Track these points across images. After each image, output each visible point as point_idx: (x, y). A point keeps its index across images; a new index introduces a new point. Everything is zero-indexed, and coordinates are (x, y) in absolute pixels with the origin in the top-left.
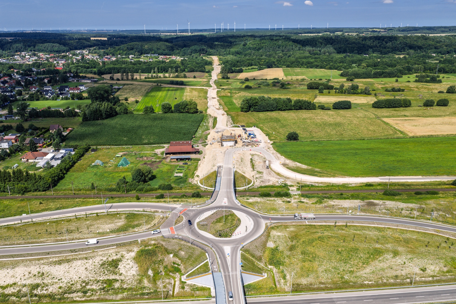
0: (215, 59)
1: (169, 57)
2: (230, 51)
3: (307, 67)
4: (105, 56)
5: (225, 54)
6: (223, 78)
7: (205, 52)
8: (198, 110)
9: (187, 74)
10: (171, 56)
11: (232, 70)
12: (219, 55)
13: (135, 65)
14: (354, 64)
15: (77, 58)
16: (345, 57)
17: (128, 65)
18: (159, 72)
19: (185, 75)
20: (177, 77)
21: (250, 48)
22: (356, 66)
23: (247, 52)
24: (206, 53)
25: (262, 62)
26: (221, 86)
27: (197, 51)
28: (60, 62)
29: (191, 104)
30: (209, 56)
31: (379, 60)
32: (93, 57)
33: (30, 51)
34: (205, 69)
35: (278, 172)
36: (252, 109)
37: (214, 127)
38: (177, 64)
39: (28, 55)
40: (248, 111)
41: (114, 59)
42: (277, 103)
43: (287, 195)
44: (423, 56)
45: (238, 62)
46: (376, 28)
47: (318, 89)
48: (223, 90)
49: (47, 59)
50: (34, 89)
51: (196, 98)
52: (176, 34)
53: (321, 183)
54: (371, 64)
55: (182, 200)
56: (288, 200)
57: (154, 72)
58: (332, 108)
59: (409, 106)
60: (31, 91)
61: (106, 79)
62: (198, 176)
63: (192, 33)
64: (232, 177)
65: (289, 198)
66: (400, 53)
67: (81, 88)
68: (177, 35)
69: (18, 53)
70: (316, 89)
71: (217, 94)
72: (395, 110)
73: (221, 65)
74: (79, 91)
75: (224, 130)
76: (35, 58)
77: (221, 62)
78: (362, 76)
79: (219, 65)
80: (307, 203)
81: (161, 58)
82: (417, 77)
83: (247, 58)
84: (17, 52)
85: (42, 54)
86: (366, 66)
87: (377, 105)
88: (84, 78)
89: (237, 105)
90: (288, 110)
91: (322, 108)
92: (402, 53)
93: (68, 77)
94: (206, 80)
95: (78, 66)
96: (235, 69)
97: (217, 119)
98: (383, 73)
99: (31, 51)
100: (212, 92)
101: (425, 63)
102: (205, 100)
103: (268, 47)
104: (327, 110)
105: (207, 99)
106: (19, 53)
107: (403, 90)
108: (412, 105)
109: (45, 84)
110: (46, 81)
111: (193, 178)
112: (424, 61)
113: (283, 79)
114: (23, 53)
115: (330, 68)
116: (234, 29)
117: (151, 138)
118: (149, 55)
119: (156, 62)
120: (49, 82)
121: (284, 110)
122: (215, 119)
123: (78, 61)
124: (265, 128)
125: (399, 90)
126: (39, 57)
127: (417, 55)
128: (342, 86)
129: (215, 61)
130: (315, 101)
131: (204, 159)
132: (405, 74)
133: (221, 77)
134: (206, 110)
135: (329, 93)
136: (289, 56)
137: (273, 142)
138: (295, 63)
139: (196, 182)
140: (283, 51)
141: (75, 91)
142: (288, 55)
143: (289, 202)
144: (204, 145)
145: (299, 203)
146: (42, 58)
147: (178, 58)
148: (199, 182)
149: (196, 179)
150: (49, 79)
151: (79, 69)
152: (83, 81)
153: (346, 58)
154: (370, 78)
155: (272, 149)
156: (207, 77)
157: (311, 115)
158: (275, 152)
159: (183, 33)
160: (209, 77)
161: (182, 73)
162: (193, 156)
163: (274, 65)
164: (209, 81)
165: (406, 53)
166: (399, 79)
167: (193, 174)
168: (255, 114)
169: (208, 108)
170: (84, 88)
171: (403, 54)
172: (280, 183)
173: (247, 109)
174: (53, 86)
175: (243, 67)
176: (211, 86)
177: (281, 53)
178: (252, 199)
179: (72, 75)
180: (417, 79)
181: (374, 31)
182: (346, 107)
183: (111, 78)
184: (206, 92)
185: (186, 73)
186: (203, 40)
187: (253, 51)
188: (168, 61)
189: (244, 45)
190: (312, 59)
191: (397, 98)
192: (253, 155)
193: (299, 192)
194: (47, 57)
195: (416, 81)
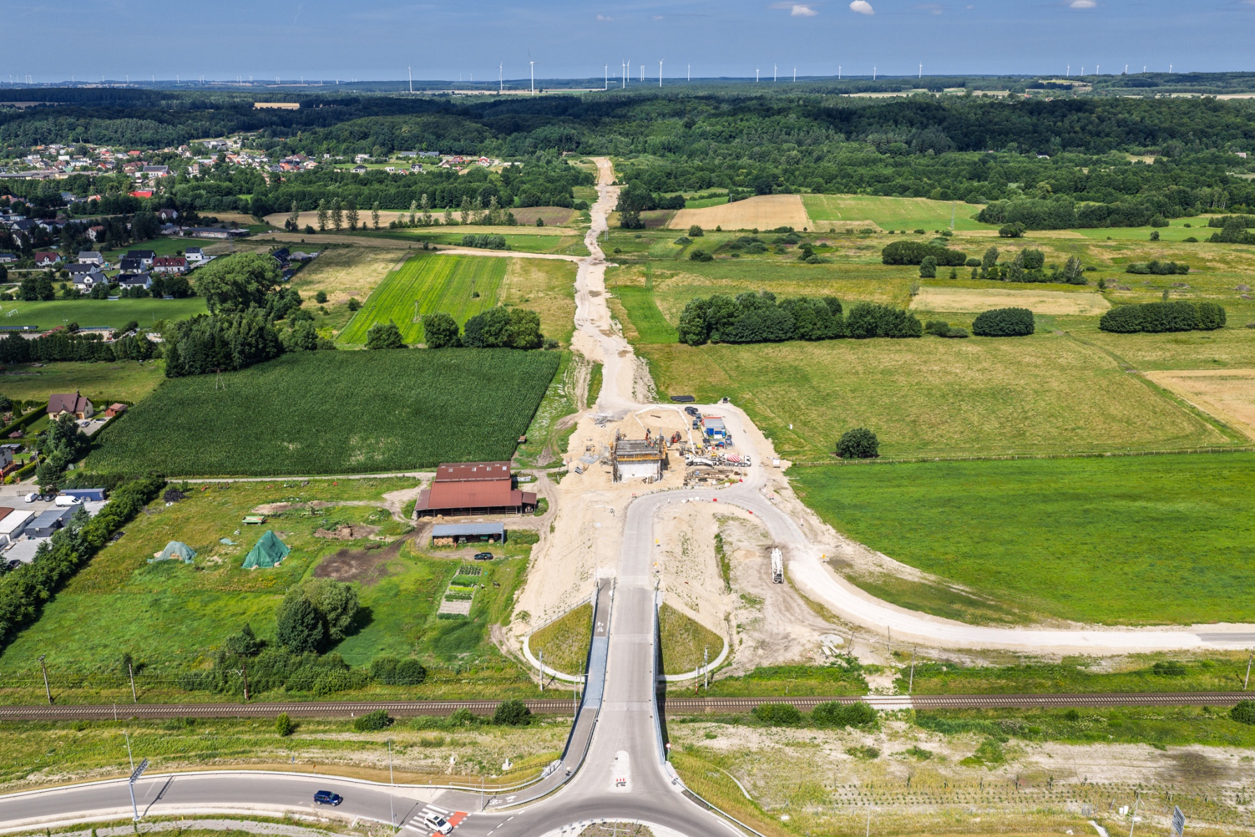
0: (604, 166)
1: (469, 158)
2: (646, 142)
3: (875, 193)
4: (285, 156)
5: (631, 152)
6: (626, 226)
7: (574, 146)
8: (541, 336)
9: (517, 213)
10: (475, 158)
11: (651, 199)
12: (616, 155)
13: (365, 185)
14: (1013, 182)
15: (206, 161)
16: (984, 162)
17: (346, 184)
18: (434, 207)
19: (511, 215)
20: (488, 221)
21: (703, 135)
22: (1019, 187)
23: (696, 146)
24: (577, 147)
25: (742, 177)
26: (618, 251)
27: (550, 141)
28: (151, 174)
29: (520, 321)
30: (585, 158)
31: (1086, 171)
32: (250, 161)
33: (74, 141)
34: (572, 197)
35: (817, 600)
36: (715, 336)
37: (591, 401)
38: (491, 182)
39: (67, 154)
40: (704, 342)
41: (310, 165)
42: (797, 317)
43: (863, 718)
44: (1214, 160)
45: (669, 175)
46: (1057, 77)
47: (918, 263)
48: (623, 267)
49: (118, 166)
50: (47, 262)
51: (541, 295)
52: (495, 93)
53: (984, 653)
54: (1065, 183)
55: (457, 736)
56: (869, 741)
57: (419, 207)
58: (970, 330)
59: (1219, 327)
60: (38, 267)
61: (274, 228)
62: (525, 616)
63: (541, 91)
64: (651, 638)
65: (870, 732)
66: (1143, 149)
67: (192, 256)
68: (498, 95)
69: (39, 148)
70: (911, 262)
71: (605, 280)
72: (1177, 342)
73: (621, 183)
74: (182, 269)
75: (626, 412)
76: (86, 161)
77: (621, 175)
78: (1046, 223)
79: (614, 184)
80: (943, 759)
81: (447, 162)
82: (1212, 224)
83: (697, 162)
84: (37, 145)
85: (107, 151)
86: (1050, 189)
87: (1117, 323)
88: (210, 224)
89: (667, 317)
90: (831, 338)
91: (942, 331)
92: (1149, 148)
93: (162, 222)
94: (572, 232)
95: (198, 188)
96: (661, 199)
97: (604, 371)
98: (1110, 212)
99: (77, 141)
100: (591, 276)
101: (1225, 181)
102: (568, 301)
103: (756, 130)
104: (956, 340)
105: (573, 298)
106: (43, 147)
107: (1184, 270)
108: (1227, 323)
109: (87, 246)
110: (92, 234)
111: (506, 622)
112: (1219, 174)
113: (805, 229)
114: (53, 148)
115: (944, 197)
116: (657, 80)
117: (377, 443)
118: (413, 155)
119: (430, 177)
120: (101, 237)
121: (819, 339)
122: (597, 369)
123: (204, 170)
124: (760, 408)
125: (1172, 270)
126: (96, 159)
127: (1193, 155)
128: (993, 255)
129: (602, 171)
130: (913, 306)
131: (550, 536)
132: (1175, 216)
133: (619, 224)
134: (568, 341)
135: (954, 277)
136: (819, 159)
137: (789, 464)
138: (839, 180)
139: (513, 645)
140: (800, 143)
141: (170, 269)
142: (815, 155)
143: (873, 753)
144: (554, 475)
145: (913, 759)
146: (105, 162)
147: (497, 162)
148: (526, 640)
149: (518, 627)
150: (100, 228)
151: (200, 196)
152: (205, 234)
153: (988, 165)
154: (1071, 226)
155: (789, 493)
156: (576, 222)
157: (908, 357)
158: (800, 505)
159: (516, 89)
160: (583, 222)
161: (502, 210)
162: (513, 523)
163: (775, 187)
164: (582, 237)
165: (1158, 148)
166: (1162, 232)
167: (510, 603)
168: (724, 351)
169: (574, 329)
170: (200, 258)
171: (1152, 153)
172: (828, 652)
173: (699, 334)
174: (110, 250)
175: (686, 191)
176: (589, 254)
177: (794, 149)
178: (728, 736)
179: (175, 215)
180: (1219, 231)
181: (1054, 84)
182: (1017, 328)
183: (288, 224)
184: (572, 273)
185: (513, 211)
186: (570, 111)
187: (714, 144)
188: (466, 171)
189: (686, 126)
190: (886, 166)
191: (1174, 296)
192: (722, 520)
193: (905, 703)
194: (119, 160)
195: (1215, 239)
